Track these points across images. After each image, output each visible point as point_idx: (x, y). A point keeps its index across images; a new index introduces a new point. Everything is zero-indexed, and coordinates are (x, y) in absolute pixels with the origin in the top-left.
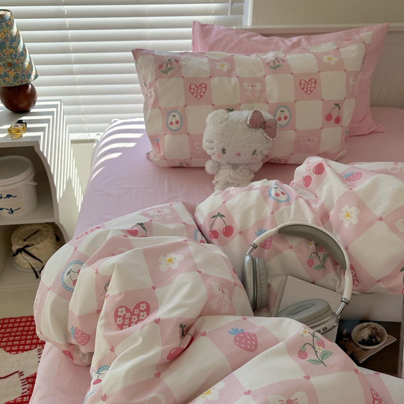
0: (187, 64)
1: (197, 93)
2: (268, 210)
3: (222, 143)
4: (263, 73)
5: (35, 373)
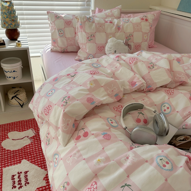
5: (34, 136)
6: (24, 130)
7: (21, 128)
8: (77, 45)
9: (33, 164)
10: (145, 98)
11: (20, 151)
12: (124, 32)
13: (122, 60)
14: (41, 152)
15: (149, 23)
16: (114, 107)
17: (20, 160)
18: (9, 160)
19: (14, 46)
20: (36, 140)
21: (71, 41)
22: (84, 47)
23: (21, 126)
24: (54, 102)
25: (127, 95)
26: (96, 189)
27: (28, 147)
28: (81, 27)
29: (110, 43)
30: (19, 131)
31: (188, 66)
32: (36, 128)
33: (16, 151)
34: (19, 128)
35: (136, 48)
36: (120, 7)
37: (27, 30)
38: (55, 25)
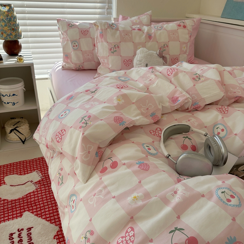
5: (39, 180)
6: (26, 172)
7: (22, 170)
8: (96, 61)
9: (39, 217)
10: (192, 118)
11: (21, 200)
12: (157, 42)
13: (158, 71)
14: (50, 201)
15: (188, 30)
16: (151, 130)
17: (21, 213)
18: (5, 213)
19: (14, 62)
20: (42, 185)
21: (88, 55)
22: (106, 61)
23: (22, 167)
24: (69, 125)
25: (166, 115)
26: (134, 237)
27: (32, 195)
28: (102, 35)
29: (139, 55)
30: (19, 174)
31: (242, 79)
32: (42, 170)
33: (15, 200)
34: (20, 171)
35: (172, 62)
36: (149, 12)
37: (31, 45)
38: (67, 35)
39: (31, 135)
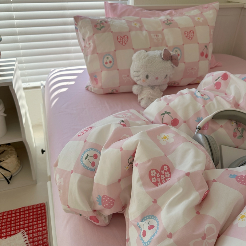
0: (113, 24)
1: (122, 42)
2: (200, 105)
3: (146, 71)
4: (162, 28)
39: (20, 168)
